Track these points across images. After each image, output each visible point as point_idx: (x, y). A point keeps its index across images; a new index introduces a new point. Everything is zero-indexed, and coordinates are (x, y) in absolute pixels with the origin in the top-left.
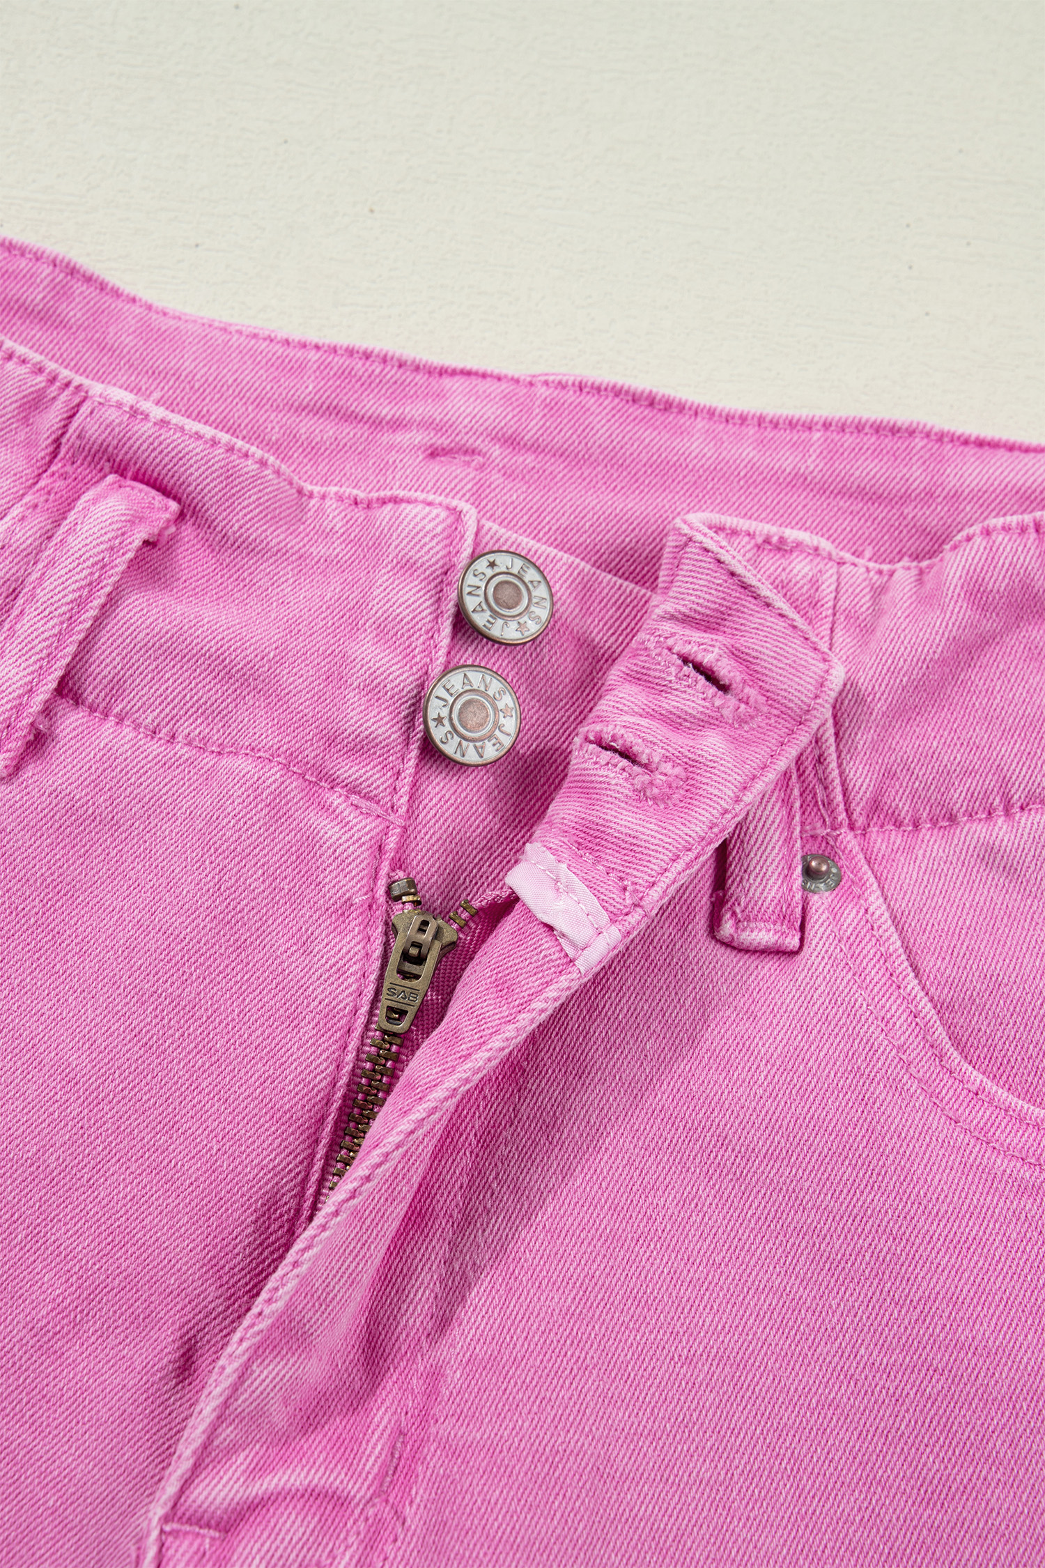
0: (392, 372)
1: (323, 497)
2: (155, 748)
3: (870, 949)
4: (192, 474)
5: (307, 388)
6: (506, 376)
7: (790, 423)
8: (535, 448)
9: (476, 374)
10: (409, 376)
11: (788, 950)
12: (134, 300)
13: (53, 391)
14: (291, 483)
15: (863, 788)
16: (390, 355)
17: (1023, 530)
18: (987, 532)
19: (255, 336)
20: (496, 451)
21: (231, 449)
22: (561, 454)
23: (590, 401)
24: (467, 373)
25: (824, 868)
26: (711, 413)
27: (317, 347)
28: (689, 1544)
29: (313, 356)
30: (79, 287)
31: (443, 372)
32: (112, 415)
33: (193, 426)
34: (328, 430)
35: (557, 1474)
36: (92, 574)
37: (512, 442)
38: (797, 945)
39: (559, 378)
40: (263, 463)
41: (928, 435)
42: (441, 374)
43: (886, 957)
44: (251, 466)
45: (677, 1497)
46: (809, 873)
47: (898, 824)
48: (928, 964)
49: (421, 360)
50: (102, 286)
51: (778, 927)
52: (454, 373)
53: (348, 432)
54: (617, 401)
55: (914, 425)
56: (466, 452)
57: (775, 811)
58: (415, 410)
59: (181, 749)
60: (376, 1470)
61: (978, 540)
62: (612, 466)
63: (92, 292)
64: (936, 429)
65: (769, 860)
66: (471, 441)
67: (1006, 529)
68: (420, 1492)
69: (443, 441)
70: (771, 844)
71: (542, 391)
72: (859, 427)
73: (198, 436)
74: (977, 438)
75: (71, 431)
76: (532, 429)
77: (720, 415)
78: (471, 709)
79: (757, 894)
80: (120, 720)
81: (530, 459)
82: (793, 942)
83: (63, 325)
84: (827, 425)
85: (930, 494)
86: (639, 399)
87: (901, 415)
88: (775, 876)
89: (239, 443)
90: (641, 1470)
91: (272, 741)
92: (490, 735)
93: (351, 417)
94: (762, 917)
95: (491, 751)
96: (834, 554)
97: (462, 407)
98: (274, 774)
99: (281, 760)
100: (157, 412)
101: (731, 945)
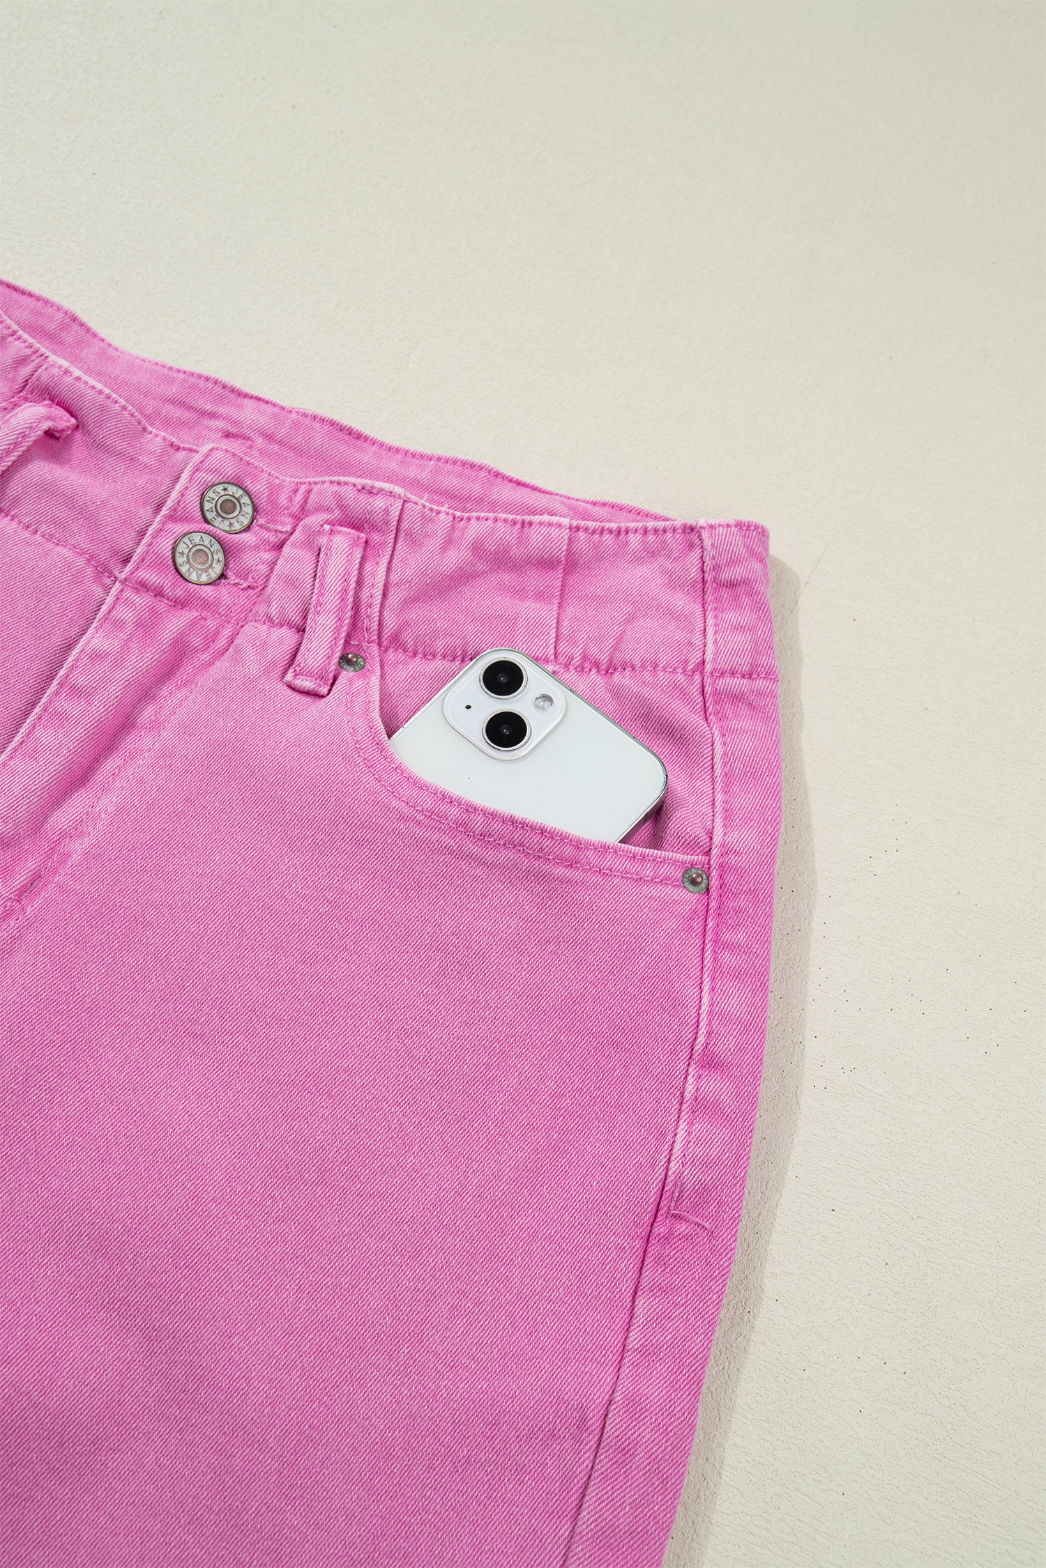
0: (218, 389)
1: (157, 436)
2: (25, 534)
3: (362, 704)
4: (85, 406)
5: (173, 391)
6: (278, 405)
7: (421, 455)
8: (281, 443)
9: (263, 400)
10: (227, 393)
11: (321, 694)
12: (103, 340)
13: (34, 357)
14: (140, 424)
15: (391, 627)
16: (219, 380)
17: (514, 523)
18: (496, 520)
19: (157, 364)
20: (260, 440)
21: (108, 397)
22: (293, 448)
23: (317, 425)
24: (258, 399)
25: (355, 659)
26: (382, 445)
27: (185, 372)
29: (181, 376)
30: (76, 328)
31: (246, 396)
32: (55, 371)
33: (92, 382)
34: (177, 413)
35: (112, 915)
36: (17, 438)
37: (269, 437)
38: (326, 693)
39: (304, 411)
40: (124, 408)
42: (245, 397)
44: (117, 407)
46: (345, 660)
47: (405, 651)
49: (236, 387)
50: (88, 330)
51: (318, 681)
52: (252, 397)
53: (187, 415)
54: (331, 428)
55: (483, 465)
56: (244, 439)
57: (333, 623)
58: (222, 410)
59: (38, 538)
60: (19, 886)
61: (490, 522)
62: (319, 460)
63: (82, 332)
64: (495, 470)
65: (322, 647)
66: (248, 433)
67: (505, 521)
68: (38, 903)
69: (234, 430)
70: (326, 639)
71: (294, 416)
72: (455, 462)
73: (93, 388)
74: (517, 480)
75: (34, 376)
76: (282, 433)
77: (386, 446)
78: (200, 554)
79: (310, 663)
80: (12, 519)
81: (276, 448)
82: (324, 690)
83: (61, 343)
84: (439, 459)
85: (482, 499)
86: (343, 429)
87: (478, 459)
88: (323, 655)
89: (114, 396)
90: (159, 922)
91: (85, 545)
92: (206, 570)
93: (190, 408)
94: (310, 674)
95: (204, 579)
96: (402, 495)
97: (249, 414)
98: (81, 562)
99: (87, 556)
100: (77, 372)
101: (291, 687)
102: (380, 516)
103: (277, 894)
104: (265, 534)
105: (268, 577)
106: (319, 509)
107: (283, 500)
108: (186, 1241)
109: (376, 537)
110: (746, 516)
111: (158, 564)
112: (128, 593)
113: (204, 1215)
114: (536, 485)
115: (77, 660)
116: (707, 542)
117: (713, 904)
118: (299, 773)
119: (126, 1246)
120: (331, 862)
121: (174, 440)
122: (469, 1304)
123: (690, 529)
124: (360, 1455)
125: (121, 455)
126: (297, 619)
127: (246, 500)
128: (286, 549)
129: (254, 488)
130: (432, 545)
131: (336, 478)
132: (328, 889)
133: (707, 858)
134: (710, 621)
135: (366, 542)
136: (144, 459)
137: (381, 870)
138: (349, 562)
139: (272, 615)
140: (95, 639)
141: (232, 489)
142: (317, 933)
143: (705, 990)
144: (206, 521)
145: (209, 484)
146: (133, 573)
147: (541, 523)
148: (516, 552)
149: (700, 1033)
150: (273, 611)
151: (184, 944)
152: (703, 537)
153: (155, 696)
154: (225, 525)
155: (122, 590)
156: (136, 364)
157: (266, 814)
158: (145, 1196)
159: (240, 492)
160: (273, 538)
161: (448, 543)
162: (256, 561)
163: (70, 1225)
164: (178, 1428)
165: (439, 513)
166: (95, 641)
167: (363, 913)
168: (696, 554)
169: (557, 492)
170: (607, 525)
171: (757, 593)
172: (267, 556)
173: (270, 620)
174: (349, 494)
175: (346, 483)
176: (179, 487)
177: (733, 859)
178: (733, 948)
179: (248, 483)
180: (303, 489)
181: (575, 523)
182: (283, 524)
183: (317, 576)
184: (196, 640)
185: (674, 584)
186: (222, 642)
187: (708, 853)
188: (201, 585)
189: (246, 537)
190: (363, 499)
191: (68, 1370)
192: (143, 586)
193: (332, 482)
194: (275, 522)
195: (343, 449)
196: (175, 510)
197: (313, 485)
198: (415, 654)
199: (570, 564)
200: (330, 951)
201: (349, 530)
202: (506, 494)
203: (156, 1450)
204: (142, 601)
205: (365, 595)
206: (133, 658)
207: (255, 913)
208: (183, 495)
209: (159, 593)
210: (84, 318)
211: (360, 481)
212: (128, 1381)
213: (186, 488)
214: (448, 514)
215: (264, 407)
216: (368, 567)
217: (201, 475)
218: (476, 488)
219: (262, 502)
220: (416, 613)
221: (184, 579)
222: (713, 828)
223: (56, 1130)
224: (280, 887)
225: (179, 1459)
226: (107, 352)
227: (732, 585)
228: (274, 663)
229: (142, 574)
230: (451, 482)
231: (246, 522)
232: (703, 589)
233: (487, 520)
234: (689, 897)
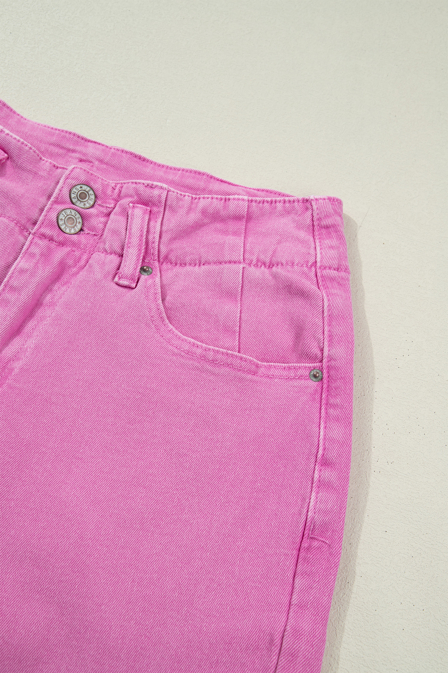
0: (76, 138)
1: (47, 162)
3: (152, 291)
4: (11, 148)
5: (54, 139)
6: (105, 145)
7: (175, 169)
8: (107, 164)
9: (97, 143)
10: (80, 140)
11: (132, 287)
12: (19, 115)
14: (38, 156)
15: (164, 252)
16: (76, 134)
17: (221, 199)
18: (212, 198)
19: (45, 126)
20: (97, 163)
21: (23, 143)
22: (113, 166)
23: (124, 155)
24: (95, 142)
25: (147, 269)
26: (155, 163)
27: (59, 130)
28: (66, 421)
29: (57, 132)
30: (5, 109)
31: (89, 141)
33: (15, 136)
34: (56, 150)
35: (35, 399)
37: (101, 161)
38: (135, 287)
39: (117, 148)
40: (31, 148)
41: (208, 176)
42: (88, 142)
43: (156, 294)
44: (27, 148)
45: (66, 410)
46: (143, 270)
47: (171, 263)
48: (168, 298)
49: (84, 137)
50: (11, 110)
51: (130, 281)
52: (92, 142)
53: (61, 151)
54: (131, 156)
55: (205, 173)
56: (89, 162)
57: (136, 252)
58: (78, 148)
61: (210, 199)
62: (126, 172)
63: (8, 111)
64: (210, 175)
65: (132, 264)
66: (91, 159)
67: (217, 198)
69: (84, 158)
70: (133, 260)
71: (113, 150)
72: (191, 172)
73: (15, 139)
74: (221, 179)
76: (107, 159)
77: (158, 164)
78: (70, 219)
79: (126, 272)
81: (105, 166)
82: (134, 285)
84: (183, 170)
85: (204, 189)
86: (137, 157)
87: (202, 170)
88: (132, 268)
89: (25, 142)
90: (58, 402)
91: (15, 216)
92: (74, 227)
93: (63, 148)
94: (126, 278)
95: (73, 231)
96: (167, 188)
97: (91, 150)
98: (12, 225)
99: (15, 222)
100: (7, 131)
101: (117, 284)
102: (156, 198)
103: (115, 390)
104: (101, 209)
105: (103, 230)
106: (127, 196)
107: (109, 192)
108: (77, 559)
109: (155, 209)
110: (332, 195)
111: (50, 225)
112: (36, 240)
113: (86, 546)
114: (230, 182)
115: (13, 273)
116: (315, 207)
117: (325, 386)
118: (124, 331)
119: (48, 562)
120: (141, 374)
121: (55, 163)
122: (215, 585)
123: (306, 201)
124: (165, 661)
125: (30, 171)
126: (119, 250)
127: (91, 192)
128: (112, 216)
129: (95, 186)
130: (182, 212)
131: (134, 181)
132: (139, 387)
133: (321, 363)
134: (318, 244)
135: (150, 211)
136: (41, 173)
137: (165, 378)
138: (143, 221)
139: (107, 249)
140: (21, 263)
141: (85, 187)
142: (135, 409)
143: (321, 428)
144: (73, 203)
145: (73, 185)
146: (38, 230)
147: (234, 199)
148: (223, 213)
149: (320, 449)
150: (107, 246)
151: (71, 414)
152: (313, 205)
153: (51, 290)
154: (82, 205)
155: (33, 238)
156: (35, 127)
157: (108, 351)
158: (57, 537)
159: (89, 189)
160: (105, 211)
161: (190, 210)
162: (97, 222)
163: (21, 552)
164: (77, 651)
165: (185, 196)
166: (21, 264)
167: (157, 398)
168: (309, 213)
169: (240, 185)
170: (266, 199)
171: (339, 231)
172: (103, 219)
173: (106, 251)
174: (141, 188)
175: (140, 183)
176: (59, 187)
177: (333, 363)
178: (335, 406)
179: (92, 184)
180: (119, 186)
181: (250, 198)
182: (110, 203)
183: (128, 229)
184: (70, 262)
185: (299, 227)
186: (82, 262)
187: (321, 361)
188: (71, 234)
189: (92, 210)
190: (148, 190)
191: (22, 624)
192: (43, 236)
193: (132, 183)
194: (106, 203)
195: (137, 166)
196: (57, 198)
197: (123, 184)
198: (176, 264)
199: (249, 218)
200: (142, 417)
201: (142, 206)
202: (216, 186)
203: (66, 662)
204: (43, 243)
205: (151, 237)
206: (40, 272)
207: (105, 400)
208: (61, 191)
209: (51, 239)
210: (9, 104)
211: (147, 182)
212: (52, 629)
213: (62, 187)
214: (189, 196)
215: (98, 146)
216: (152, 224)
217: (69, 181)
218: (202, 184)
219: (99, 193)
220: (176, 245)
221: (63, 232)
222: (323, 347)
223: (12, 505)
224: (116, 386)
225: (78, 666)
226: (21, 121)
227: (327, 227)
228: (108, 273)
229: (43, 230)
230: (190, 181)
231: (92, 203)
232: (313, 229)
233: (208, 198)
234: (313, 384)
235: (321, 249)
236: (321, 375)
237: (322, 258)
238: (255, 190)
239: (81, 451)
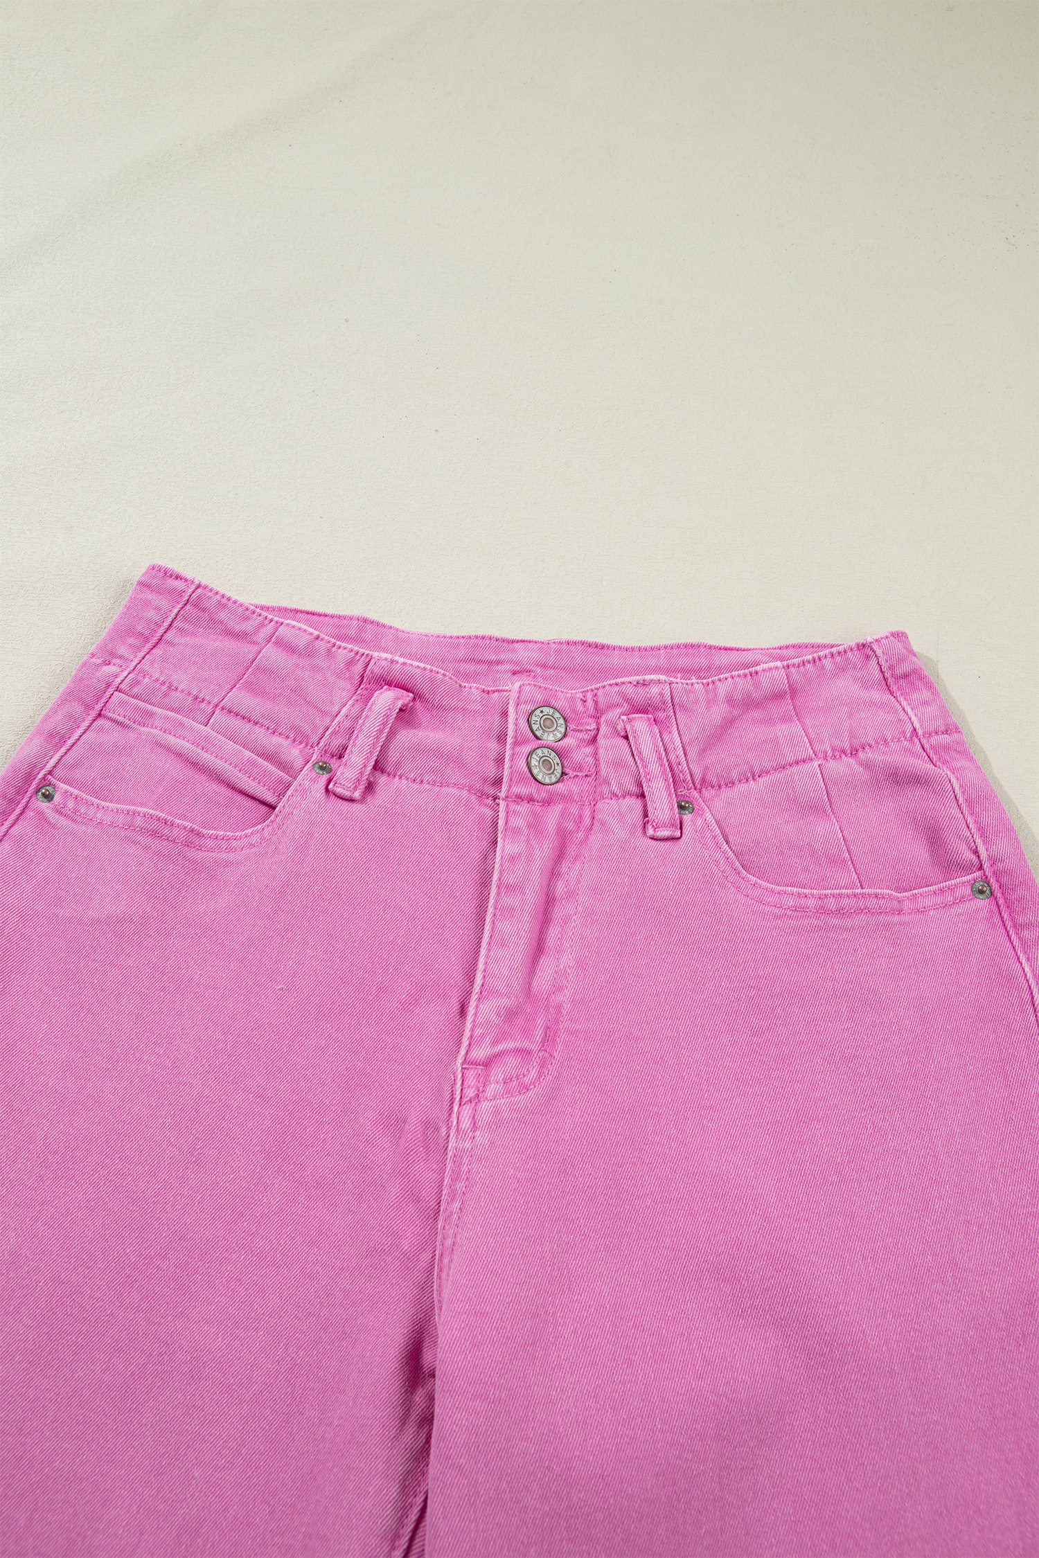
0: (494, 643)
1: (471, 688)
2: (415, 786)
3: (708, 835)
4: (416, 682)
5: (462, 653)
6: (538, 641)
7: (652, 648)
8: (553, 668)
9: (527, 641)
10: (500, 644)
11: (677, 837)
12: (390, 628)
13: (358, 658)
14: (457, 683)
15: (698, 773)
16: (492, 636)
17: (745, 676)
18: (732, 677)
19: (439, 636)
20: (539, 670)
21: (431, 671)
22: (564, 669)
23: (572, 648)
24: (523, 641)
25: (687, 805)
26: (620, 648)
27: (463, 637)
29: (462, 641)
31: (514, 641)
32: (384, 663)
33: (416, 664)
34: (472, 668)
36: (383, 719)
37: (544, 666)
39: (559, 640)
40: (444, 675)
42: (513, 643)
43: (715, 837)
44: (440, 676)
46: (681, 807)
47: (713, 787)
48: (731, 839)
49: (505, 637)
50: (378, 624)
51: (671, 829)
52: (518, 642)
53: (479, 668)
54: (582, 647)
55: (699, 643)
56: (527, 671)
57: (661, 785)
58: (503, 656)
59: (426, 786)
60: (540, 1040)
61: (729, 680)
64: (708, 644)
65: (663, 803)
66: (529, 667)
67: (739, 676)
68: (559, 1047)
69: (518, 668)
70: (663, 797)
71: (553, 646)
72: (678, 647)
73: (418, 667)
74: (725, 647)
75: (367, 671)
76: (551, 661)
77: (624, 648)
79: (660, 817)
80: (401, 777)
81: (552, 672)
82: (678, 834)
83: (364, 641)
84: (666, 647)
85: (713, 667)
86: (591, 645)
87: (694, 640)
88: (666, 809)
91: (463, 781)
92: (553, 773)
93: (480, 662)
94: (664, 826)
95: (554, 780)
96: (667, 680)
97: (523, 654)
98: (465, 793)
99: (467, 788)
100: (401, 660)
101: (653, 838)
102: (658, 699)
104: (580, 735)
105: (597, 765)
106: (611, 706)
107: (580, 707)
108: (775, 1251)
109: (661, 715)
111: (522, 780)
112: (513, 807)
113: (778, 1229)
114: (738, 647)
115: (501, 865)
116: (879, 652)
117: (1001, 902)
119: (736, 1269)
121: (483, 687)
122: (974, 1228)
123: (862, 646)
124: (955, 1357)
125: (456, 709)
126: (634, 789)
127: (557, 715)
128: (601, 741)
129: (559, 705)
130: (701, 707)
131: (614, 681)
133: (982, 871)
134: (904, 703)
135: (654, 720)
136: (471, 707)
138: (653, 737)
139: (615, 792)
140: (506, 847)
141: (546, 710)
143: (1023, 963)
144: (538, 738)
145: (530, 711)
146: (509, 791)
147: (764, 670)
148: (756, 695)
149: (1034, 992)
150: (614, 787)
152: (875, 649)
153: (559, 874)
154: (551, 738)
155: (507, 805)
156: (426, 640)
158: (732, 1229)
159: (552, 710)
160: (587, 737)
161: (710, 702)
162: (582, 755)
163: (692, 1267)
164: (830, 1382)
165: (692, 684)
166: (508, 848)
168: (873, 662)
169: (752, 647)
170: (805, 658)
171: (925, 677)
172: (589, 750)
173: (615, 795)
174: (630, 690)
175: (623, 683)
176: (511, 720)
177: (1000, 866)
178: (1028, 926)
179: (553, 702)
180: (589, 695)
181: (785, 663)
182: (589, 724)
183: (635, 754)
184: (570, 826)
185: (866, 686)
186: (587, 821)
187: (981, 868)
188: (553, 784)
189: (567, 741)
190: (640, 690)
191: (740, 1368)
192: (519, 798)
193: (610, 685)
194: (581, 724)
195: (597, 659)
196: (516, 737)
197: (596, 691)
198: (720, 787)
199: (793, 692)
201: (640, 715)
202: (724, 659)
203: (821, 1402)
204: (523, 808)
205: (672, 757)
206: (537, 852)
208: (516, 725)
209: (531, 799)
210: (372, 616)
211: (634, 679)
212: (781, 1362)
213: (517, 719)
214: (698, 683)
215: (531, 645)
216: (666, 737)
217: (522, 707)
218: (703, 661)
219: (568, 712)
220: (710, 758)
221: (542, 784)
222: (976, 847)
223: (649, 1204)
226: (400, 639)
227: (906, 676)
228: (634, 825)
229: (516, 790)
230: (684, 661)
231: (563, 730)
232: (886, 684)
233: (726, 679)
234: (982, 903)
235: (912, 709)
236: (988, 888)
237: (920, 721)
238: (775, 649)
239: (706, 1095)
